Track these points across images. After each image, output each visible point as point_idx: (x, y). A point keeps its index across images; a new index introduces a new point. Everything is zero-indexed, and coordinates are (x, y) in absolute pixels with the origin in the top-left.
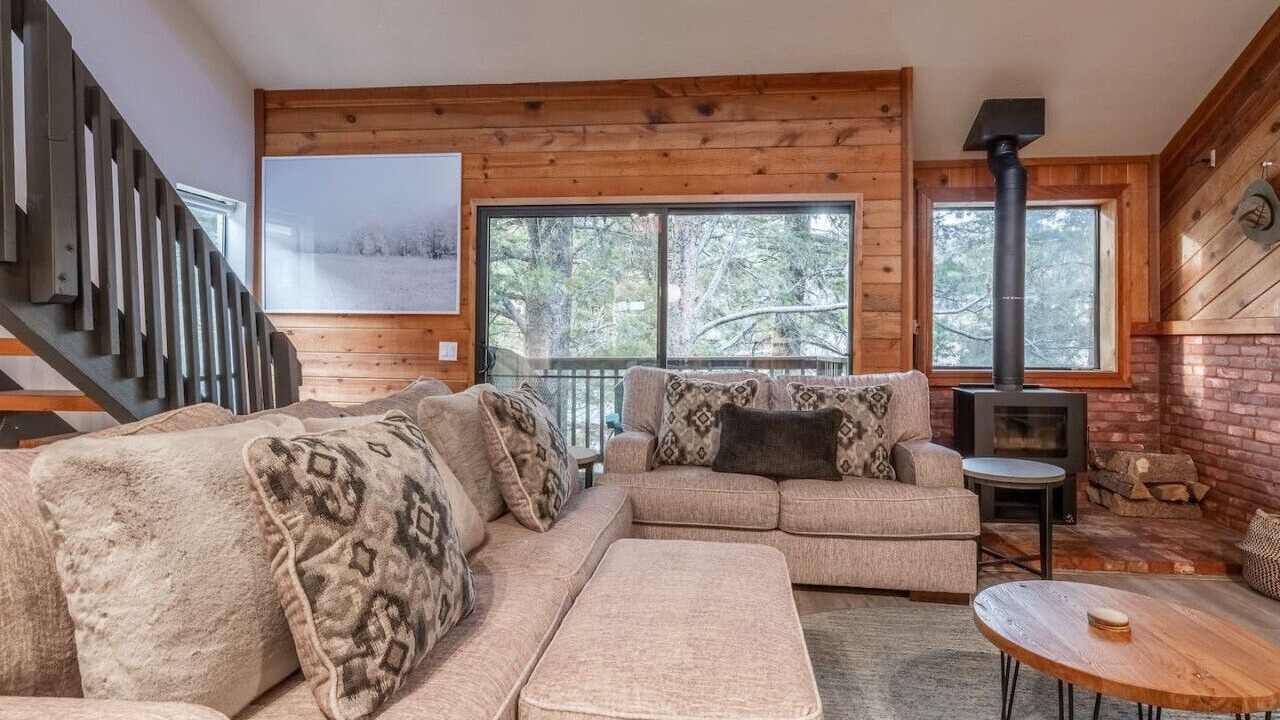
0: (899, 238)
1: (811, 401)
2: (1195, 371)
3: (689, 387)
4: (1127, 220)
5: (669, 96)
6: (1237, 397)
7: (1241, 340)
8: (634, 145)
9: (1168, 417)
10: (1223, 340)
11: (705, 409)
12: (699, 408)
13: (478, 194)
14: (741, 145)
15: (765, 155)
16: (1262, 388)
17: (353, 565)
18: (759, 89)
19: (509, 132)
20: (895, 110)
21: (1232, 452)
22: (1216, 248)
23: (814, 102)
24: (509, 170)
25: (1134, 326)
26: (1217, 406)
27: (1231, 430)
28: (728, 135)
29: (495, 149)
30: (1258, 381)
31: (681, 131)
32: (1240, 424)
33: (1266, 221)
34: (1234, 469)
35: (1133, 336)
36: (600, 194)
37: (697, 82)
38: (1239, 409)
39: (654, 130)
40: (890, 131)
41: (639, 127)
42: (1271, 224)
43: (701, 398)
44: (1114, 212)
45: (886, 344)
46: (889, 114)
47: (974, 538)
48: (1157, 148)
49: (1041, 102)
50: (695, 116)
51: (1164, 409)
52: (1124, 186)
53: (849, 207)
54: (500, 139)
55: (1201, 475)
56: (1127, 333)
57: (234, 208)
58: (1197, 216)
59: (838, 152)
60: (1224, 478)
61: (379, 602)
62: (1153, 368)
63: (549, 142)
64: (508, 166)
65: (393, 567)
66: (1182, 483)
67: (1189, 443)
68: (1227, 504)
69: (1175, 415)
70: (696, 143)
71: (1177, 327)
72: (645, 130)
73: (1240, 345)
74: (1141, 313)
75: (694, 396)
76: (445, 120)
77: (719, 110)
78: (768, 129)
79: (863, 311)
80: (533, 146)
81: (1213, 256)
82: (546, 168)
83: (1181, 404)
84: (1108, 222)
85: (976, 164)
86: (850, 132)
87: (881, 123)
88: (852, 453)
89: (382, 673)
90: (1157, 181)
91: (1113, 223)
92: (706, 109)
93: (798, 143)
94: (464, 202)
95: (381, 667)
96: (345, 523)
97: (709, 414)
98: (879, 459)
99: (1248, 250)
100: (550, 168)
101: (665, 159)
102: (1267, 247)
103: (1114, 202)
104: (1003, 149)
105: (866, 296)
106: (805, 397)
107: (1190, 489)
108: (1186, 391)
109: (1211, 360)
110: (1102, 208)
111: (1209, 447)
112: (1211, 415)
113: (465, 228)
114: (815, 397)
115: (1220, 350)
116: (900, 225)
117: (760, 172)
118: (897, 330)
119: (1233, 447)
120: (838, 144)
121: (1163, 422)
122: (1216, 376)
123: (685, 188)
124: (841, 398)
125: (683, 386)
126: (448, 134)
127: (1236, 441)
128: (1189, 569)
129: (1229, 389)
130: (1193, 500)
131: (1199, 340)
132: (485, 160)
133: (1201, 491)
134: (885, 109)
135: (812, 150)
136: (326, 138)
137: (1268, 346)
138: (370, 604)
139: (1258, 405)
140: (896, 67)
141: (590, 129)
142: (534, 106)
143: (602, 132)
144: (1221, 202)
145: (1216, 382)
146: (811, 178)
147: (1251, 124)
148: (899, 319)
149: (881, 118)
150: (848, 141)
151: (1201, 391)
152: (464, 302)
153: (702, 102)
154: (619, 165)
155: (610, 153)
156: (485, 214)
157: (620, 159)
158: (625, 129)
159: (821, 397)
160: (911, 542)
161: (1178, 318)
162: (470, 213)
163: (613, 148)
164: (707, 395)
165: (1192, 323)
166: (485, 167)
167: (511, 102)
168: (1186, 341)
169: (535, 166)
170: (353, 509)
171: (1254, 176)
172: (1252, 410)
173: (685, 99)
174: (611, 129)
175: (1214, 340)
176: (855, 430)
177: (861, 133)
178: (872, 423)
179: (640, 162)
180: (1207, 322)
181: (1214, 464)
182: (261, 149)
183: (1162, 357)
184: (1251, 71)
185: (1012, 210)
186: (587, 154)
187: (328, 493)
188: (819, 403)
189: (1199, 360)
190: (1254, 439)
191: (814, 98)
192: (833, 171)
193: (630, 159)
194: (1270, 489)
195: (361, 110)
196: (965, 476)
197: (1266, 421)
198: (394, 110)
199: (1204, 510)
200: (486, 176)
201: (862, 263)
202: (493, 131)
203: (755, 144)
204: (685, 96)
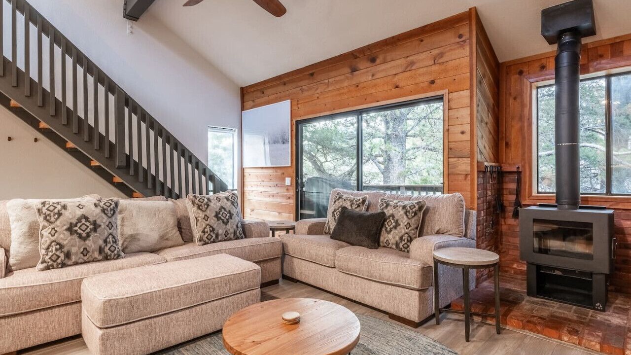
0: (469, 113)
5: (358, 57)
8: (346, 84)
13: (295, 116)
14: (389, 74)
15: (398, 78)
17: (50, 233)
18: (396, 43)
19: (305, 87)
20: (466, 36)
23: (422, 43)
24: (305, 104)
28: (383, 70)
29: (301, 96)
31: (363, 73)
36: (334, 109)
37: (369, 48)
39: (353, 75)
40: (464, 49)
41: (347, 75)
45: (462, 177)
46: (463, 39)
50: (369, 64)
53: (440, 98)
54: (302, 91)
57: (235, 131)
59: (435, 68)
61: (53, 244)
63: (317, 89)
64: (305, 102)
65: (62, 236)
70: (370, 78)
72: (350, 76)
76: (286, 88)
77: (378, 59)
78: (399, 64)
79: (449, 158)
80: (312, 92)
86: (441, 55)
87: (459, 46)
88: (390, 236)
89: (49, 260)
92: (373, 60)
93: (414, 67)
94: (292, 120)
95: (49, 259)
96: (51, 223)
98: (404, 240)
100: (317, 100)
101: (358, 88)
105: (451, 149)
113: (292, 131)
116: (469, 105)
117: (397, 87)
118: (468, 168)
120: (435, 64)
123: (365, 101)
126: (287, 93)
132: (298, 101)
134: (460, 36)
135: (421, 70)
136: (258, 101)
138: (51, 243)
141: (330, 80)
142: (312, 74)
143: (334, 81)
146: (421, 85)
148: (469, 162)
149: (458, 43)
150: (441, 60)
152: (292, 161)
153: (371, 56)
154: (340, 94)
155: (337, 89)
156: (298, 124)
157: (341, 91)
158: (342, 77)
162: (293, 124)
163: (338, 87)
166: (298, 104)
167: (305, 75)
169: (313, 100)
170: (55, 220)
173: (364, 57)
174: (338, 79)
176: (394, 224)
177: (447, 54)
178: (404, 221)
179: (348, 92)
182: (243, 108)
186: (330, 92)
187: (49, 215)
191: (422, 41)
192: (432, 79)
193: (344, 91)
195: (265, 88)
198: (273, 87)
200: (298, 108)
202: (300, 88)
203: (395, 73)
204: (365, 55)
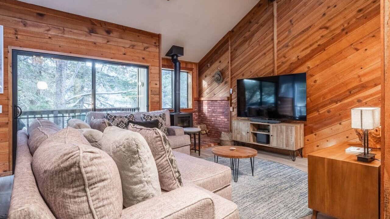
0: (159, 76)
1: (149, 118)
2: (205, 108)
3: (115, 117)
4: (193, 76)
5: (96, 25)
6: (214, 112)
7: (214, 101)
8: (83, 38)
9: (200, 117)
10: (211, 101)
11: (122, 123)
12: (120, 122)
13: (12, 44)
14: (119, 45)
15: (125, 50)
16: (218, 110)
18: (124, 30)
19: (28, 22)
20: (157, 44)
21: (213, 123)
22: (209, 83)
24: (29, 37)
25: (195, 98)
26: (210, 114)
27: (212, 119)
28: (115, 41)
29: (20, 27)
30: (217, 109)
31: (100, 37)
32: (214, 117)
33: (219, 79)
34: (213, 126)
35: (195, 101)
36: (71, 53)
37: (105, 23)
38: (214, 114)
39: (91, 35)
40: (156, 49)
41: (85, 33)
42: (220, 80)
43: (120, 120)
44: (191, 74)
45: (156, 103)
46: (156, 45)
47: (190, 145)
48: (198, 61)
49: (183, 48)
50: (105, 33)
51: (199, 116)
52: (193, 69)
53: (147, 67)
54: (24, 24)
55: (207, 128)
56: (194, 100)
58: (206, 76)
59: (144, 52)
60: (211, 128)
62: (197, 107)
63: (48, 30)
64: (29, 36)
66: (204, 130)
67: (204, 122)
68: (212, 133)
69: (201, 117)
70: (105, 42)
71: (202, 99)
72: (87, 34)
73: (214, 102)
74: (196, 96)
75: (117, 119)
77: (112, 33)
78: (127, 43)
79: (151, 95)
80: (41, 30)
81: (209, 85)
82: (47, 40)
83: (203, 114)
84: (190, 76)
85: (167, 59)
86: (147, 48)
87: (154, 47)
90: (198, 68)
91: (191, 76)
92: (109, 32)
93: (135, 47)
94: (5, 46)
97: (123, 124)
99: (215, 84)
100: (49, 40)
101: (95, 45)
102: (219, 84)
103: (191, 72)
104: (175, 57)
105: (151, 91)
106: (147, 117)
107: (206, 131)
108: (204, 112)
109: (208, 105)
110: (189, 73)
111: (208, 122)
112: (209, 116)
113: (6, 58)
114: (150, 117)
115: (210, 103)
116: (159, 73)
117: (124, 54)
118: (158, 100)
119: (213, 122)
120: (144, 50)
121: (199, 118)
122: (209, 108)
123: (102, 55)
124: (156, 117)
125: (113, 117)
127: (213, 121)
128: (213, 145)
129: (212, 111)
130: (206, 133)
131: (206, 101)
132: (16, 31)
133: (207, 131)
134: (155, 43)
135: (138, 50)
137: (219, 102)
139: (217, 113)
140: (158, 33)
141: (66, 29)
142: (41, 15)
143: (71, 31)
144: (210, 74)
145: (210, 110)
146: (138, 58)
147: (216, 60)
148: (159, 97)
149: (155, 45)
150: (147, 50)
151: (207, 111)
152: (6, 88)
153: (107, 30)
154: (78, 44)
155: (75, 39)
156: (15, 53)
157: (78, 42)
158: (81, 32)
159: (151, 117)
160: (179, 148)
161: (202, 97)
162: (8, 52)
163: (76, 38)
164: (121, 119)
165: (205, 98)
166: (16, 34)
167: (30, 11)
168: (204, 101)
169: (42, 38)
171: (216, 71)
172: (216, 114)
173: (101, 27)
174: (75, 31)
175: (209, 101)
176: (161, 124)
177: (150, 48)
178: (164, 122)
179: (86, 44)
180: (208, 98)
181: (209, 126)
183: (199, 105)
184: (216, 50)
185: (178, 72)
186: (65, 38)
188: (151, 119)
189: (206, 105)
190: (216, 120)
191: (138, 36)
192: (143, 57)
193: (82, 43)
194: (219, 129)
196: (185, 132)
197: (218, 116)
199: (208, 135)
200: (17, 38)
201: (150, 82)
202: (20, 20)
203: (123, 46)
204: (101, 26)
